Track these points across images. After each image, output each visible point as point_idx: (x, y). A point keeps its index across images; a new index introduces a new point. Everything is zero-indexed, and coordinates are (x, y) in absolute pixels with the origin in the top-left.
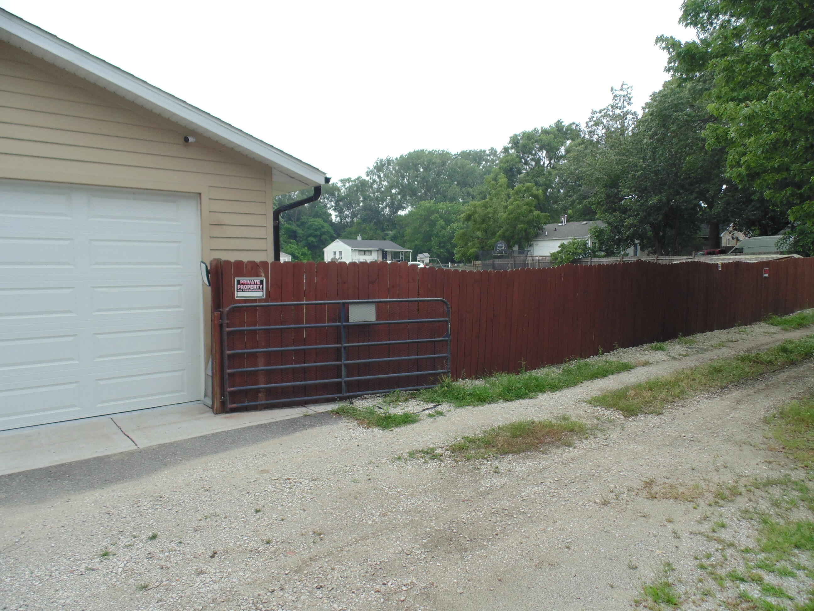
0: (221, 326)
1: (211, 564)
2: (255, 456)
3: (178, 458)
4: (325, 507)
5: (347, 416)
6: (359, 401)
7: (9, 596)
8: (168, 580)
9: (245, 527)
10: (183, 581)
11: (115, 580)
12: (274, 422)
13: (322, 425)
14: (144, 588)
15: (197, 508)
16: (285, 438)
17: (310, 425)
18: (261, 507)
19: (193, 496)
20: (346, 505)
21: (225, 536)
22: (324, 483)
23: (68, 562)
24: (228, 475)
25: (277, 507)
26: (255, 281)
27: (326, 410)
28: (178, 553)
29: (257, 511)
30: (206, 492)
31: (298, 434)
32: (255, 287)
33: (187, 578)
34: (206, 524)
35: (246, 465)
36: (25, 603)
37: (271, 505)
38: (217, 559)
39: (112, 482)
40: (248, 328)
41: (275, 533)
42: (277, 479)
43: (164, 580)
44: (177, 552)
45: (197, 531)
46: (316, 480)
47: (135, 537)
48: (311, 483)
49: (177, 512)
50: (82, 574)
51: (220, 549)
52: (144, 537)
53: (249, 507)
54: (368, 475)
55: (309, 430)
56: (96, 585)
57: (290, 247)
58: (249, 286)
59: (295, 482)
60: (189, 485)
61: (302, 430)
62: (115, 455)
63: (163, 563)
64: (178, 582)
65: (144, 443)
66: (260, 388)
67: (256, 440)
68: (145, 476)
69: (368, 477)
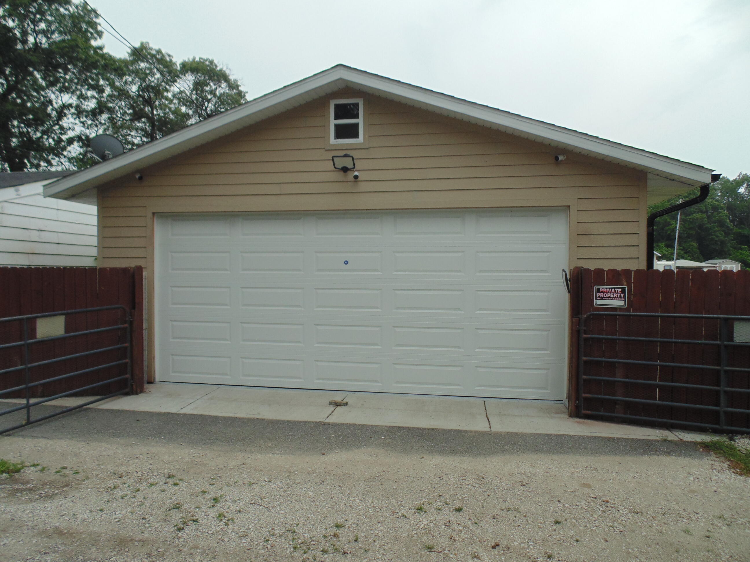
0: (578, 332)
1: (490, 553)
2: (586, 468)
3: (516, 448)
4: (632, 547)
5: (720, 453)
6: (745, 440)
7: (353, 513)
8: (449, 551)
9: (537, 532)
10: (459, 557)
11: (415, 532)
12: (624, 439)
13: (680, 455)
14: (430, 548)
15: (506, 498)
16: (629, 458)
17: (665, 452)
18: (563, 520)
19: (509, 486)
20: (659, 555)
21: (515, 534)
22: (645, 520)
23: (396, 505)
24: (550, 478)
25: (580, 526)
26: (616, 290)
27: (692, 440)
28: (469, 532)
29: (557, 522)
30: (522, 487)
31: (646, 458)
32: (615, 295)
33: (464, 556)
34: (506, 516)
35: (572, 474)
36: (358, 522)
37: (575, 521)
38: (496, 551)
39: (456, 453)
40: (606, 337)
41: (562, 551)
42: (595, 498)
43: (447, 549)
44: (469, 530)
45: (495, 518)
46: (638, 513)
47: (446, 504)
48: (630, 515)
49: (488, 495)
50: (398, 518)
51: (504, 543)
52: (452, 507)
53: (552, 515)
54: (708, 531)
55: (661, 457)
56: (402, 530)
57: (741, 254)
58: (608, 295)
59: (612, 507)
60: (511, 475)
61: (653, 454)
62: (471, 432)
63: (454, 534)
64: (456, 557)
65: (497, 427)
66: (618, 400)
67: (596, 452)
68: (482, 456)
69: (708, 534)
